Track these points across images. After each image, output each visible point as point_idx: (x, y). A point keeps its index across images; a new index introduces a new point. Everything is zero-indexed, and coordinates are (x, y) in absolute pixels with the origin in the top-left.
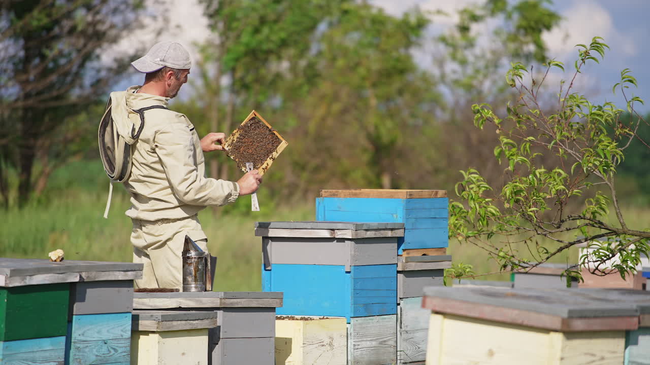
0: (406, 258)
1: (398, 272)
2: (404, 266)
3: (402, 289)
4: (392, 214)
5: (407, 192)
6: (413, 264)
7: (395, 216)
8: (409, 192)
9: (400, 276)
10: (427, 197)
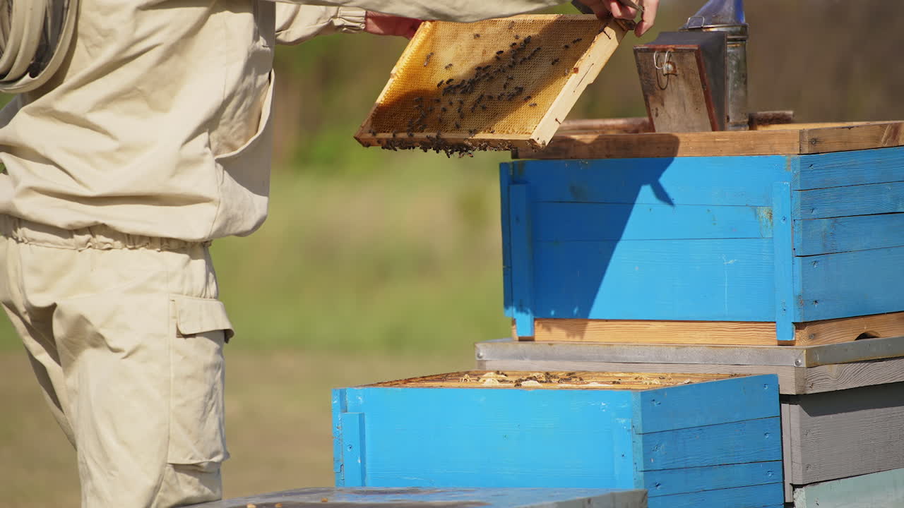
0: (810, 352)
1: (785, 399)
2: (801, 380)
3: (797, 452)
4: (754, 208)
5: (802, 132)
6: (833, 370)
7: (764, 213)
8: (811, 131)
9: (792, 413)
10: (866, 145)
